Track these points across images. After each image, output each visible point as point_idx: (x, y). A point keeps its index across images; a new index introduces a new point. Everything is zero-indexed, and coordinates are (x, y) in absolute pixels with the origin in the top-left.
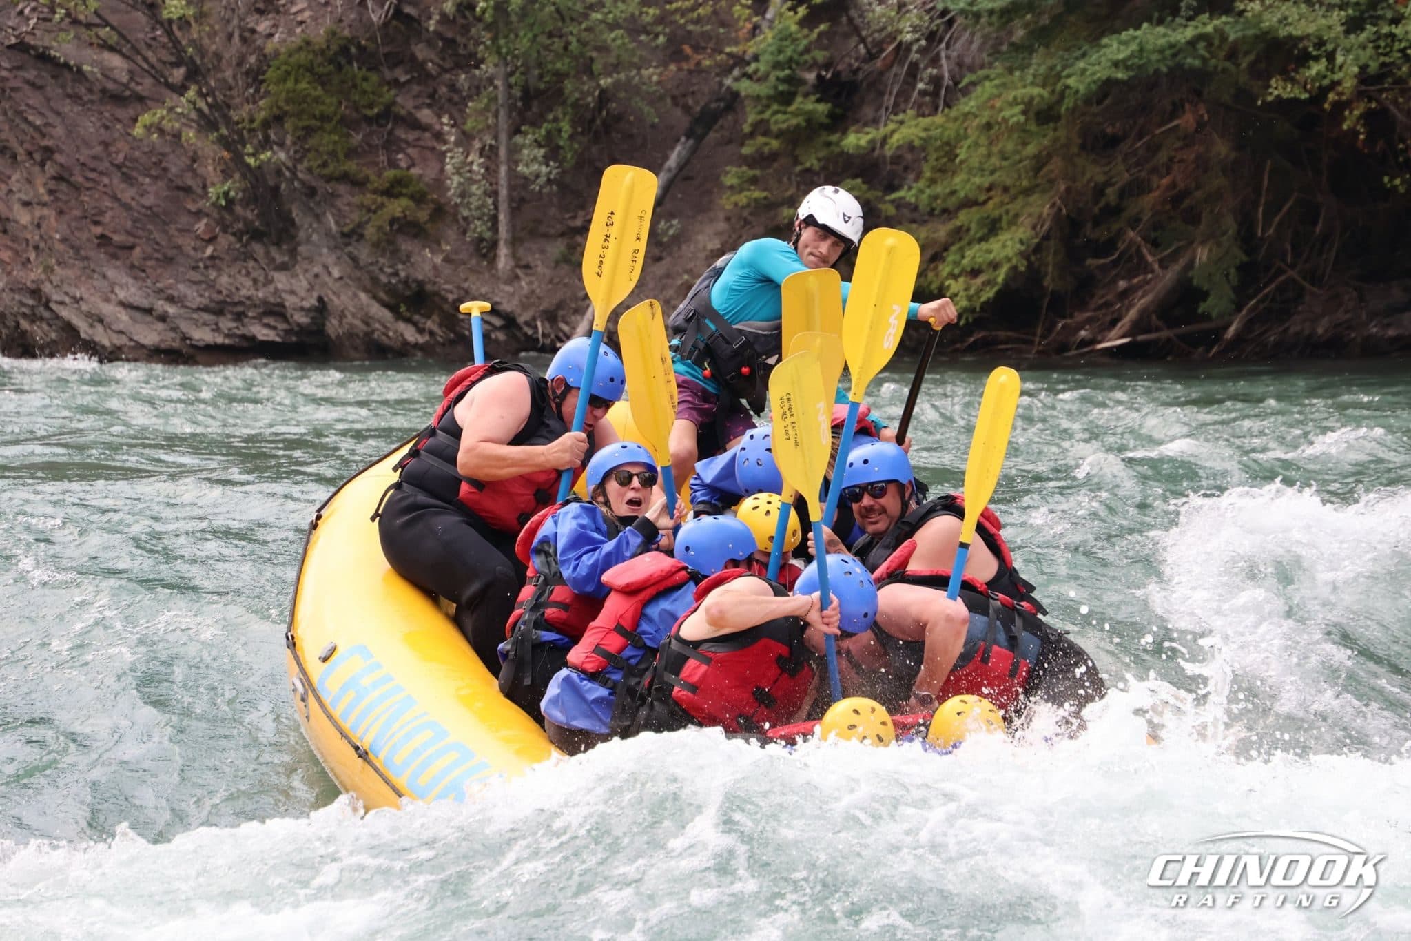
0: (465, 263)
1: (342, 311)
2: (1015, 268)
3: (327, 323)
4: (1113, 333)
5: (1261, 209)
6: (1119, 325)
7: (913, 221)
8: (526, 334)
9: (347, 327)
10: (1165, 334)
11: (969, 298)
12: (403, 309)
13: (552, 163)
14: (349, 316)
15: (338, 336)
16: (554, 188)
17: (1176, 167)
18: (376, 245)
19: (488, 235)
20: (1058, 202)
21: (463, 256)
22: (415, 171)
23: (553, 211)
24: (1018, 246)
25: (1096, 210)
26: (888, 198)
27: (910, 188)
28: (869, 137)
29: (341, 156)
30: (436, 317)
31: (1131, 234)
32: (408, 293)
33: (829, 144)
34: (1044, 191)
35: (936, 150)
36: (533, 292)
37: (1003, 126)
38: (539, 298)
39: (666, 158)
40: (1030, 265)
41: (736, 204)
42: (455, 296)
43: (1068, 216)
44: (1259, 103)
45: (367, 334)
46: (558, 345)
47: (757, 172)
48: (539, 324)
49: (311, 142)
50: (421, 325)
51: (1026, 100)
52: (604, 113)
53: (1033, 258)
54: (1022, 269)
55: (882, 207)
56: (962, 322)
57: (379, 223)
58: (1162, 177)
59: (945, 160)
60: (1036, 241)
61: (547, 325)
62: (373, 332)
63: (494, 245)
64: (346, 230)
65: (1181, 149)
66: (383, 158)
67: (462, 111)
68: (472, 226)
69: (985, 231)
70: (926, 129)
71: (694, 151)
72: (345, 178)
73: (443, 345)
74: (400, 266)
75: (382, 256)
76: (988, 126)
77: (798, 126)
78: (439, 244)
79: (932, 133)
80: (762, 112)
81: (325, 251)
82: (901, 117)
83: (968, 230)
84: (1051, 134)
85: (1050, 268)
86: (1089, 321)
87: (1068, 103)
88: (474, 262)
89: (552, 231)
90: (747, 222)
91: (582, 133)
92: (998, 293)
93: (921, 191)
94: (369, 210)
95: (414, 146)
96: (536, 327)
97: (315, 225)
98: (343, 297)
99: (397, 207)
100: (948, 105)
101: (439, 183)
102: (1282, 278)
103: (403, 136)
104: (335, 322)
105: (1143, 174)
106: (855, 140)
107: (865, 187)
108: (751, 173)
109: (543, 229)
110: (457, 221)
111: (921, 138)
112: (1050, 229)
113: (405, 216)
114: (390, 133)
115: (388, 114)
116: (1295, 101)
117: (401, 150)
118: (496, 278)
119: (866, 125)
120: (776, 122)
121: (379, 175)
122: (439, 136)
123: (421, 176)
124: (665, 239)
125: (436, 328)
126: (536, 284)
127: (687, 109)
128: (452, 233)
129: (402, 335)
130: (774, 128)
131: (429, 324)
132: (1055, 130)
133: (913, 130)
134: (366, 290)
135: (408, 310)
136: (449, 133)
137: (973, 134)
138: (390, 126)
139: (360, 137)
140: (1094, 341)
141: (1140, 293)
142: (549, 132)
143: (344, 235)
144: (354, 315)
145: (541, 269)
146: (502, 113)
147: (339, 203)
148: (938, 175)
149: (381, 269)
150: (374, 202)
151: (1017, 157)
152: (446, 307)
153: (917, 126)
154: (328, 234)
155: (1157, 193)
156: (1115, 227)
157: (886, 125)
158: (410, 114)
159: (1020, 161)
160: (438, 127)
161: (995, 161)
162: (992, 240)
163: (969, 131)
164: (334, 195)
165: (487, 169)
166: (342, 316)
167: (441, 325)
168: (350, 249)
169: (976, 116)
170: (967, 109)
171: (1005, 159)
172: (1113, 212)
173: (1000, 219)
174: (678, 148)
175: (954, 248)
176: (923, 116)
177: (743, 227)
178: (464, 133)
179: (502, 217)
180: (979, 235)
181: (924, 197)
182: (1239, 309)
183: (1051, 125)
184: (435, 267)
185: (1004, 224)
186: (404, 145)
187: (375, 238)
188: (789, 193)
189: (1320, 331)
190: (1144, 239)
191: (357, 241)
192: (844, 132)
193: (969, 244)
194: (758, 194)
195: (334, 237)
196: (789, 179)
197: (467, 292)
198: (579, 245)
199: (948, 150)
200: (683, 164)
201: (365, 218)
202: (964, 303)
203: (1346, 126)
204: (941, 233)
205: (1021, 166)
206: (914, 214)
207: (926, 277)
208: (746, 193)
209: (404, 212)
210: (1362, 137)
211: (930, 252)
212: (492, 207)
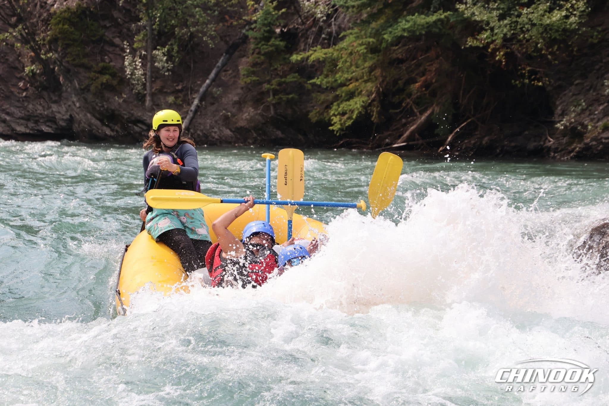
0: (132, 103)
1: (80, 121)
2: (360, 112)
3: (74, 126)
4: (399, 141)
5: (461, 92)
6: (402, 137)
7: (319, 92)
9: (81, 127)
10: (420, 142)
11: (341, 125)
12: (105, 121)
13: (169, 62)
14: (83, 123)
15: (78, 132)
16: (170, 73)
17: (427, 73)
18: (95, 94)
19: (141, 91)
20: (379, 86)
21: (131, 100)
22: (112, 64)
23: (169, 83)
24: (362, 103)
25: (394, 89)
26: (308, 82)
27: (318, 78)
28: (301, 56)
29: (81, 56)
31: (408, 100)
32: (108, 114)
33: (285, 59)
34: (373, 82)
35: (329, 63)
37: (357, 54)
39: (217, 62)
40: (366, 112)
41: (246, 82)
42: (127, 116)
43: (383, 92)
44: (463, 48)
45: (91, 131)
47: (255, 69)
49: (69, 50)
50: (113, 128)
51: (367, 43)
52: (192, 42)
53: (368, 109)
54: (363, 113)
55: (306, 85)
56: (338, 134)
57: (97, 85)
58: (421, 77)
59: (332, 67)
60: (370, 101)
63: (145, 95)
64: (82, 87)
65: (429, 66)
66: (99, 58)
67: (132, 39)
68: (135, 88)
69: (348, 97)
70: (325, 54)
71: (228, 59)
72: (83, 66)
73: (122, 136)
74: (105, 103)
75: (98, 98)
76: (351, 54)
77: (272, 51)
78: (121, 94)
79: (327, 56)
80: (257, 44)
81: (73, 96)
82: (315, 48)
83: (341, 96)
84: (376, 58)
85: (375, 114)
86: (390, 135)
87: (384, 45)
88: (136, 102)
89: (169, 91)
90: (250, 90)
91: (182, 51)
92: (353, 123)
93: (323, 80)
94: (92, 79)
95: (112, 53)
97: (69, 85)
98: (81, 115)
99: (105, 78)
100: (335, 44)
101: (122, 69)
102: (469, 120)
103: (108, 49)
104: (77, 125)
105: (413, 75)
106: (295, 58)
107: (299, 77)
108: (252, 69)
109: (165, 90)
110: (129, 85)
111: (323, 58)
112: (375, 97)
113: (107, 82)
115: (101, 40)
116: (477, 48)
117: (106, 55)
118: (145, 109)
119: (300, 51)
120: (263, 49)
121: (97, 65)
122: (123, 50)
123: (114, 66)
124: (216, 96)
125: (119, 130)
127: (226, 42)
128: (127, 90)
129: (104, 132)
130: (263, 52)
131: (116, 128)
132: (378, 56)
133: (320, 54)
134: (90, 113)
135: (107, 121)
136: (127, 49)
137: (345, 56)
138: (102, 45)
139: (89, 49)
140: (392, 144)
141: (411, 124)
142: (168, 50)
143: (81, 89)
144: (85, 123)
145: (163, 106)
146: (149, 41)
147: (80, 76)
148: (330, 73)
149: (97, 104)
150: (95, 76)
151: (362, 67)
152: (123, 121)
153: (321, 52)
154: (75, 89)
155: (419, 83)
156: (402, 97)
157: (308, 51)
158: (111, 40)
159: (363, 69)
160: (122, 46)
161: (353, 68)
162: (351, 101)
163: (343, 56)
164: (78, 73)
165: (142, 64)
166: (80, 123)
168: (84, 95)
169: (346, 50)
170: (342, 46)
171: (357, 67)
172: (401, 91)
173: (354, 92)
174: (222, 58)
175: (335, 104)
176: (324, 48)
177: (248, 92)
178: (133, 49)
179: (148, 84)
180: (346, 98)
181: (324, 82)
182: (451, 133)
183: (377, 54)
184: (119, 104)
185: (356, 94)
187: (94, 91)
188: (268, 78)
189: (484, 142)
190: (414, 102)
191: (87, 92)
192: (291, 54)
193: (342, 102)
194: (255, 78)
195: (77, 90)
196: (268, 72)
197: (133, 115)
198: (180, 97)
199: (334, 63)
200: (224, 65)
201: (91, 83)
202: (339, 126)
203: (497, 58)
204: (331, 97)
205: (364, 70)
206: (319, 88)
207: (323, 115)
208: (250, 78)
209: (107, 80)
210: (504, 63)
211: (325, 105)
212: (144, 80)
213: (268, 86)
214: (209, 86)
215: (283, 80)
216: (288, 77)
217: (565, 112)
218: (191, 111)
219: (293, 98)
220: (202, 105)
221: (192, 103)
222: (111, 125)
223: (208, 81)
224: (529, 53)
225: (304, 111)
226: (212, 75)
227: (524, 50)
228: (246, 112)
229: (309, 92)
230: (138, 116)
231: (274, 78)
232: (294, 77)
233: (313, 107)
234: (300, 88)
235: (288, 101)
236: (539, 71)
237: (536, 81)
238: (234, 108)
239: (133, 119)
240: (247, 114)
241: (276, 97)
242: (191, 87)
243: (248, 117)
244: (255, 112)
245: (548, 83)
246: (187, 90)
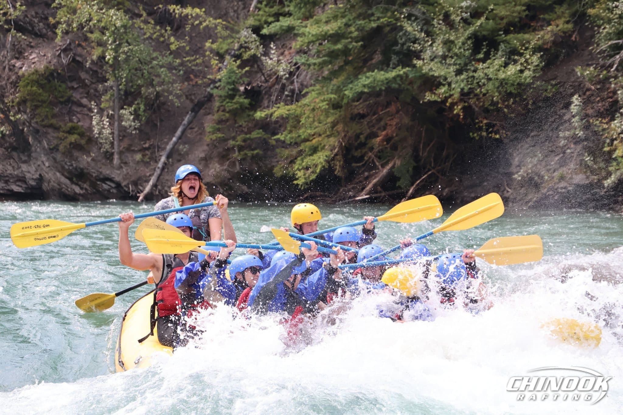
0: (100, 161)
1: (49, 180)
2: (324, 167)
3: (43, 185)
4: (362, 193)
5: (422, 145)
6: (365, 190)
7: (283, 147)
8: (125, 190)
9: (51, 187)
10: (383, 194)
11: (305, 179)
12: (74, 179)
13: (136, 121)
14: (52, 182)
15: (48, 190)
16: (138, 132)
17: (388, 127)
18: (64, 153)
19: (109, 150)
20: (341, 140)
21: (100, 158)
22: (80, 124)
23: (136, 141)
24: (325, 158)
25: (356, 144)
26: (273, 138)
27: (282, 134)
28: (265, 113)
29: (50, 117)
30: (88, 183)
31: (370, 154)
32: (77, 173)
33: (249, 116)
34: (335, 136)
35: (292, 119)
36: (128, 173)
37: (319, 110)
38: (131, 176)
39: (183, 120)
40: (330, 166)
41: (211, 139)
42: (96, 175)
43: (345, 146)
44: (421, 102)
45: (60, 190)
46: (138, 195)
47: (220, 126)
48: (130, 186)
49: (38, 111)
50: (82, 186)
51: (329, 99)
52: (158, 101)
53: (331, 163)
54: (327, 167)
55: (270, 141)
56: (302, 188)
57: (65, 144)
58: (382, 131)
59: (296, 123)
60: (333, 156)
61: (134, 187)
62: (62, 188)
63: (112, 154)
64: (51, 147)
65: (390, 120)
66: (67, 118)
67: (100, 100)
68: (103, 146)
69: (312, 152)
70: (288, 111)
71: (194, 117)
72: (51, 126)
73: (91, 194)
74: (73, 162)
75: (67, 157)
76: (313, 110)
77: (237, 108)
78: (90, 154)
79: (290, 112)
80: (222, 102)
81: (43, 155)
82: (278, 105)
83: (305, 151)
84: (338, 114)
85: (338, 167)
86: (353, 188)
87: (345, 101)
88: (104, 161)
89: (136, 149)
90: (215, 146)
91: (149, 109)
92: (317, 177)
93: (287, 136)
94: (61, 139)
95: (80, 114)
96: (129, 188)
97: (38, 145)
98: (50, 175)
99: (73, 138)
100: (297, 101)
101: (90, 129)
102: (430, 173)
103: (75, 109)
104: (46, 184)
105: (375, 130)
106: (259, 114)
107: (263, 133)
108: (217, 126)
109: (133, 148)
110: (97, 144)
111: (286, 114)
112: (338, 151)
113: (76, 142)
114: (70, 108)
115: (70, 100)
116: (435, 102)
117: (74, 115)
118: (113, 167)
119: (264, 108)
120: (228, 106)
121: (65, 125)
122: (91, 110)
123: (82, 126)
124: (182, 153)
125: (88, 188)
126: (129, 170)
127: (192, 101)
128: (95, 149)
129: (74, 190)
130: (227, 110)
131: (85, 186)
132: (340, 112)
133: (283, 111)
134: (59, 172)
135: (77, 180)
136: (94, 109)
137: (307, 113)
138: (70, 105)
139: (58, 109)
140: (355, 197)
141: (373, 177)
142: (135, 110)
143: (50, 149)
144: (54, 182)
145: (131, 164)
146: (116, 101)
147: (49, 136)
148: (293, 129)
149: (66, 163)
150: (63, 136)
151: (325, 122)
152: (92, 179)
153: (285, 109)
154: (44, 148)
155: (381, 138)
156: (364, 151)
157: (272, 108)
158: (78, 100)
159: (326, 124)
160: (90, 106)
161: (316, 124)
162: (315, 155)
163: (306, 112)
164: (47, 133)
165: (110, 123)
166: (49, 182)
167: (90, 186)
168: (53, 155)
169: (308, 106)
170: (305, 103)
171: (320, 123)
172: (363, 145)
173: (317, 147)
174: (188, 116)
175: (299, 158)
176: (287, 105)
177: (214, 148)
178: (101, 109)
179: (116, 143)
180: (310, 153)
181: (288, 138)
182: (412, 185)
183: (339, 110)
184: (88, 162)
185: (320, 149)
186: (75, 113)
187: (63, 151)
188: (233, 135)
189: (445, 194)
190: (376, 156)
191: (56, 151)
192: (255, 111)
193: (305, 157)
194: (220, 135)
195: (46, 150)
196: (233, 129)
197: (101, 173)
198: (147, 155)
199: (297, 119)
200: (190, 123)
201: (59, 142)
202: (303, 180)
203: (455, 112)
204: (294, 152)
205: (326, 126)
206: (283, 144)
207: (288, 169)
208: (215, 135)
209: (75, 140)
210: (461, 117)
211: (289, 160)
212: (111, 139)
213: (234, 142)
214: (175, 144)
215: (248, 136)
216: (253, 133)
217: (522, 164)
218: (158, 168)
219: (257, 154)
220: (169, 162)
221: (159, 160)
222: (80, 183)
223: (174, 139)
224: (486, 106)
225: (269, 166)
226: (179, 132)
227: (481, 104)
228: (212, 168)
229: (274, 147)
230: (107, 174)
231: (239, 135)
232: (258, 134)
233: (278, 162)
234: (264, 144)
235: (253, 157)
236: (496, 124)
237: (493, 134)
238: (200, 164)
239: (101, 177)
240: (213, 170)
241: (242, 153)
242: (158, 145)
243: (214, 173)
244: (221, 168)
245: (505, 136)
246: (154, 147)
